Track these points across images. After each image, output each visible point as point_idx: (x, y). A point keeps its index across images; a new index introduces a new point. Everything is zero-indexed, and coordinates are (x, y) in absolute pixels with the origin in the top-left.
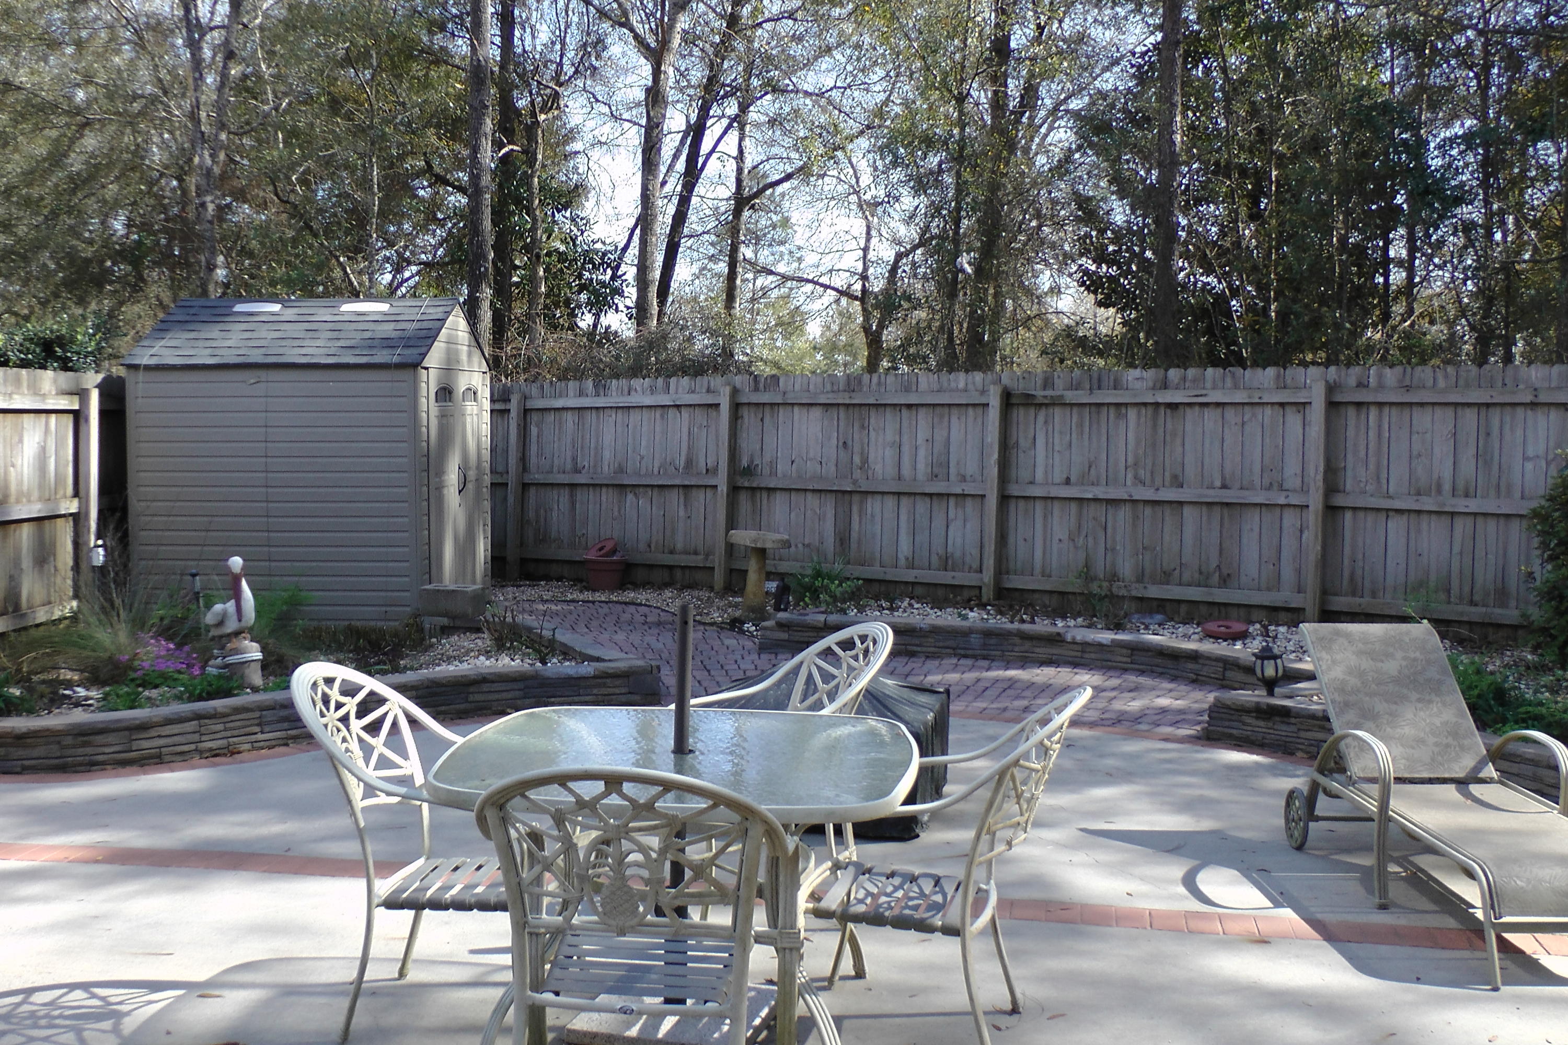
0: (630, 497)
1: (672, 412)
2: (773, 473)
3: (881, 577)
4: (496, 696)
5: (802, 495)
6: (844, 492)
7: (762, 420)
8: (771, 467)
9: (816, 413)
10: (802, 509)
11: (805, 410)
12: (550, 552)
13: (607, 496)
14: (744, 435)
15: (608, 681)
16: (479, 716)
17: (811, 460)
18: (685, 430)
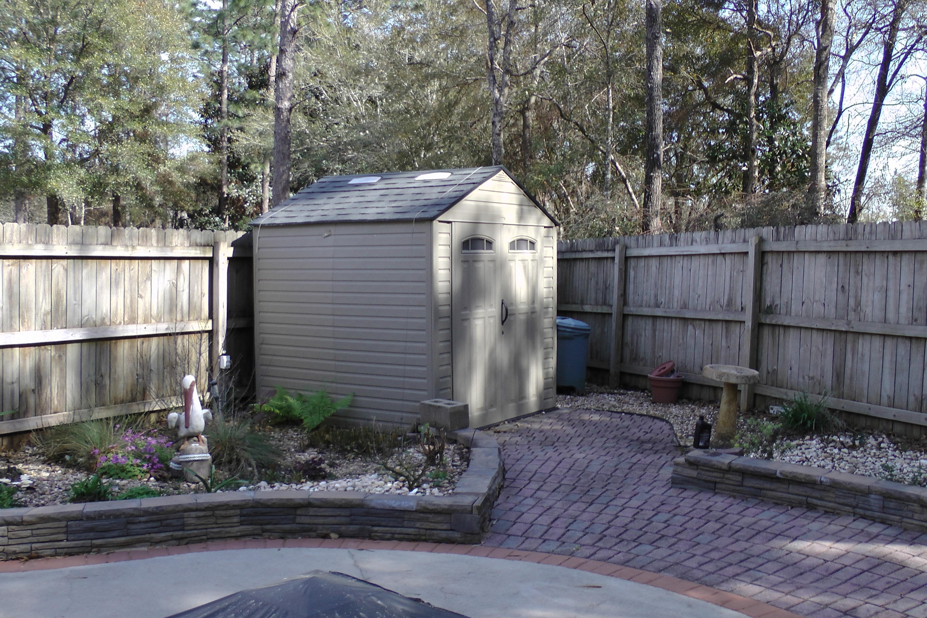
0: (690, 328)
1: (720, 259)
2: (788, 313)
3: (866, 412)
4: (321, 520)
5: (809, 333)
6: (841, 332)
7: (781, 266)
8: (787, 307)
9: (822, 259)
10: (809, 345)
11: (812, 257)
12: (638, 369)
13: (676, 326)
14: (769, 279)
15: (430, 516)
16: (304, 537)
17: (817, 302)
18: (728, 274)
